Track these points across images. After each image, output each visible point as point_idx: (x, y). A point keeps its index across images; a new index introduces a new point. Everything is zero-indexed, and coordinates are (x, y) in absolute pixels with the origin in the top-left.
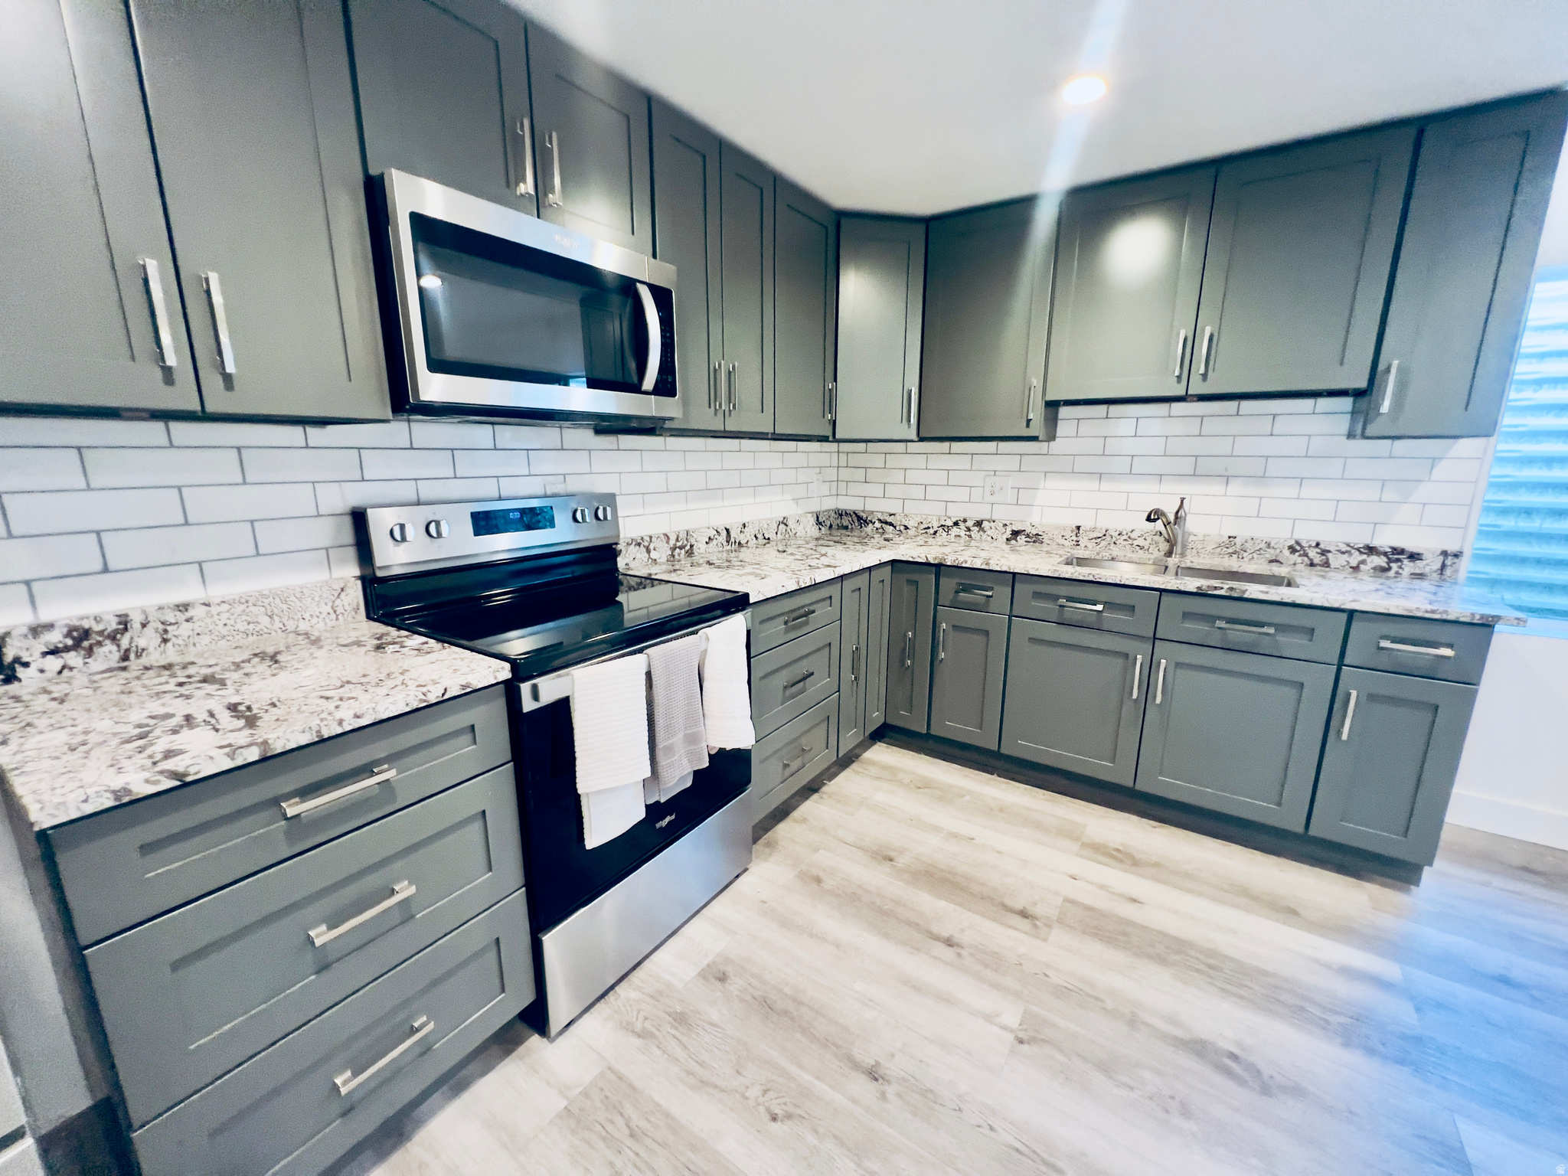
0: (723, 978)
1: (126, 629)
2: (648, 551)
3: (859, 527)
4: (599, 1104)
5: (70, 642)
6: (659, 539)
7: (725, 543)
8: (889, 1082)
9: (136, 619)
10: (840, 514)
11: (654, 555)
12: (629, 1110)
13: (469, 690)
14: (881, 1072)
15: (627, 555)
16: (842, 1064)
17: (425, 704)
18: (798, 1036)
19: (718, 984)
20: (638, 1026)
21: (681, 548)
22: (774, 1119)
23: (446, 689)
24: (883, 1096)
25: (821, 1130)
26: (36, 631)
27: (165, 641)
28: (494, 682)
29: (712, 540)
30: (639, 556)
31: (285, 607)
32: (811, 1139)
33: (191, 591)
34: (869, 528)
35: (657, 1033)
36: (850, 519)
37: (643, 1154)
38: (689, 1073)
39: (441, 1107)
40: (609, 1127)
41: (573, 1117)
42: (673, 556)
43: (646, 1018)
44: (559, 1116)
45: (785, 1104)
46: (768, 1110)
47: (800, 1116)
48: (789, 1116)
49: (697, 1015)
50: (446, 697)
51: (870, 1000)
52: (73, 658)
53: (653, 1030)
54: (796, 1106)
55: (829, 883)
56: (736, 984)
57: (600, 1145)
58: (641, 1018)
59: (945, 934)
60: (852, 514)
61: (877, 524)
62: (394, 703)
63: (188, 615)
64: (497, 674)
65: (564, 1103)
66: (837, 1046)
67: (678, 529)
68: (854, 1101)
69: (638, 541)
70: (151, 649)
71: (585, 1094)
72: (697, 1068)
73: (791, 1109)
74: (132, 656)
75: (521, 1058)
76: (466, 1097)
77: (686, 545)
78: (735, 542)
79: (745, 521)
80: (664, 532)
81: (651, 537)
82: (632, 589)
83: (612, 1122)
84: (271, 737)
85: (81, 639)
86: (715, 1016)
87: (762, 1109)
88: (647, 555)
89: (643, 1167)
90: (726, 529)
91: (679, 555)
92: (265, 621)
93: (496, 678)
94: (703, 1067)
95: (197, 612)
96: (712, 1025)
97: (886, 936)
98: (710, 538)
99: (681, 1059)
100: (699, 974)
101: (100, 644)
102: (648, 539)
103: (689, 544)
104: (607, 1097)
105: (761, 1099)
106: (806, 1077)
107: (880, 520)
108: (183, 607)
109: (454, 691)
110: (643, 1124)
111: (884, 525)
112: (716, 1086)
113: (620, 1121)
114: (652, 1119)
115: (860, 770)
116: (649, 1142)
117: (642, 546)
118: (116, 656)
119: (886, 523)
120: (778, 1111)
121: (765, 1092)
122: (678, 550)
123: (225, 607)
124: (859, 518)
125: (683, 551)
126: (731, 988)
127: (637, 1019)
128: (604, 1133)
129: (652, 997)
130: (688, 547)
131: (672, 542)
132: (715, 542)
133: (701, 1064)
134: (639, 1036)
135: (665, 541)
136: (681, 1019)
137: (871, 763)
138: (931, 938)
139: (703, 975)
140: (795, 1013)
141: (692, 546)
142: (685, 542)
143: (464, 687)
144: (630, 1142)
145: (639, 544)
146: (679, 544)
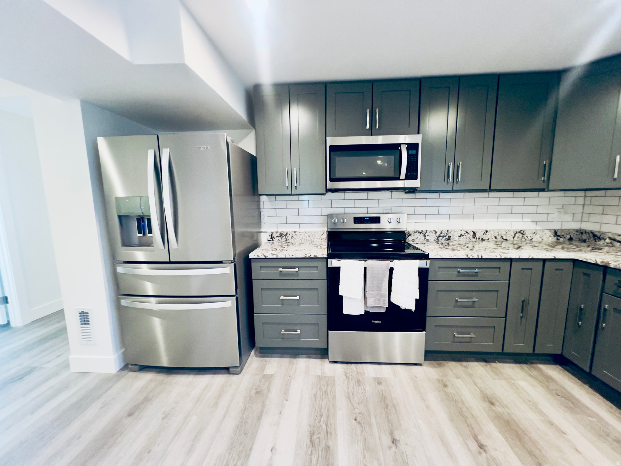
0: (379, 383)
1: (287, 235)
2: (425, 236)
3: (594, 241)
4: (326, 381)
5: (280, 235)
6: (431, 232)
7: (471, 238)
8: (396, 448)
9: (289, 233)
10: (581, 232)
11: (427, 237)
12: (329, 387)
13: (316, 257)
14: (397, 443)
15: (414, 236)
16: (388, 430)
17: (306, 257)
18: (384, 413)
19: (377, 384)
20: (348, 375)
21: (443, 237)
22: (355, 420)
23: (311, 255)
24: (390, 448)
25: (363, 433)
26: (277, 232)
27: (292, 238)
28: (322, 257)
29: (463, 236)
30: (419, 237)
31: (312, 235)
32: (359, 432)
33: (297, 229)
34: (602, 242)
35: (350, 380)
36: (588, 236)
37: (323, 397)
38: (348, 393)
39: (304, 358)
40: (323, 386)
41: (320, 378)
42: (438, 240)
43: (351, 375)
44: (318, 376)
45: (361, 420)
46: (356, 417)
47: (362, 426)
48: (359, 423)
49: (363, 385)
50: (310, 257)
51: (419, 427)
52: (280, 238)
53: (350, 378)
54: (364, 423)
55: (449, 390)
56: (382, 387)
57: (319, 387)
58: (350, 374)
59: (483, 442)
60: (590, 233)
61: (608, 241)
62: (299, 255)
63: (296, 234)
64: (323, 255)
65: (320, 375)
66: (392, 425)
67: (442, 229)
68: (380, 439)
69: (420, 232)
70: (290, 239)
71: (325, 377)
72: (351, 394)
73: (362, 422)
74: (287, 240)
75: (322, 361)
76: (308, 359)
77: (446, 236)
78: (479, 238)
79: (488, 229)
80: (434, 230)
81: (426, 231)
82: (415, 249)
83: (324, 385)
84: (278, 254)
85: (281, 235)
86: (367, 389)
87: (355, 416)
88: (424, 238)
89: (321, 398)
90: (473, 232)
91: (442, 239)
92: (308, 237)
93: (323, 256)
94: (352, 395)
95: (297, 233)
96: (365, 390)
97: (452, 420)
98: (461, 235)
99: (349, 389)
100: (374, 378)
101: (283, 236)
102: (425, 232)
103: (448, 236)
104: (328, 381)
105: (357, 414)
106: (373, 421)
107: (610, 238)
108: (295, 232)
109: (312, 256)
110: (329, 392)
111: (613, 242)
112: (351, 401)
113: (326, 387)
114: (331, 393)
115: (527, 369)
116: (327, 396)
117: (422, 234)
118: (285, 239)
119: (615, 240)
120: (358, 420)
121: (360, 413)
122: (441, 238)
123: (302, 233)
124: (595, 236)
125: (444, 238)
126: (379, 387)
127: (349, 374)
128: (321, 386)
129: (357, 372)
130: (447, 237)
131: (438, 234)
132: (464, 237)
133: (353, 394)
134: (346, 377)
135: (434, 233)
136: (359, 382)
137: (540, 370)
138: (474, 438)
139: (375, 379)
140: (389, 407)
141: (449, 237)
142: (446, 235)
143: (315, 256)
144: (323, 392)
145: (420, 233)
146: (441, 235)
